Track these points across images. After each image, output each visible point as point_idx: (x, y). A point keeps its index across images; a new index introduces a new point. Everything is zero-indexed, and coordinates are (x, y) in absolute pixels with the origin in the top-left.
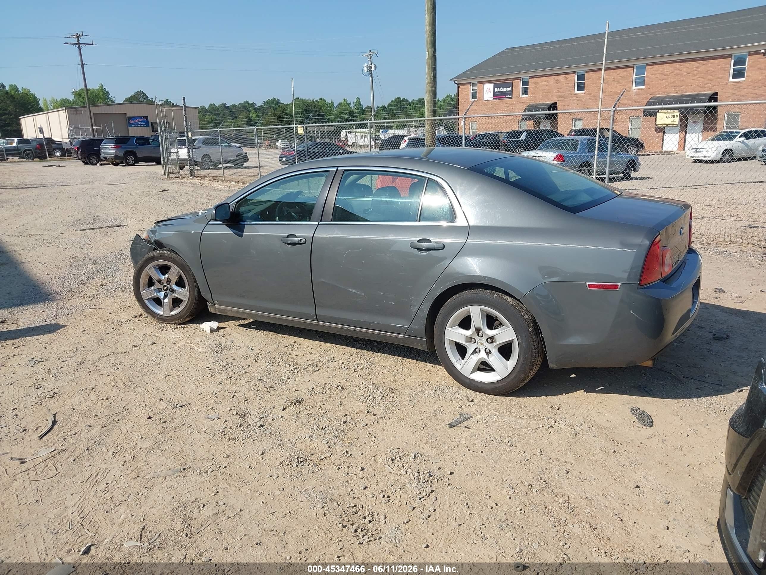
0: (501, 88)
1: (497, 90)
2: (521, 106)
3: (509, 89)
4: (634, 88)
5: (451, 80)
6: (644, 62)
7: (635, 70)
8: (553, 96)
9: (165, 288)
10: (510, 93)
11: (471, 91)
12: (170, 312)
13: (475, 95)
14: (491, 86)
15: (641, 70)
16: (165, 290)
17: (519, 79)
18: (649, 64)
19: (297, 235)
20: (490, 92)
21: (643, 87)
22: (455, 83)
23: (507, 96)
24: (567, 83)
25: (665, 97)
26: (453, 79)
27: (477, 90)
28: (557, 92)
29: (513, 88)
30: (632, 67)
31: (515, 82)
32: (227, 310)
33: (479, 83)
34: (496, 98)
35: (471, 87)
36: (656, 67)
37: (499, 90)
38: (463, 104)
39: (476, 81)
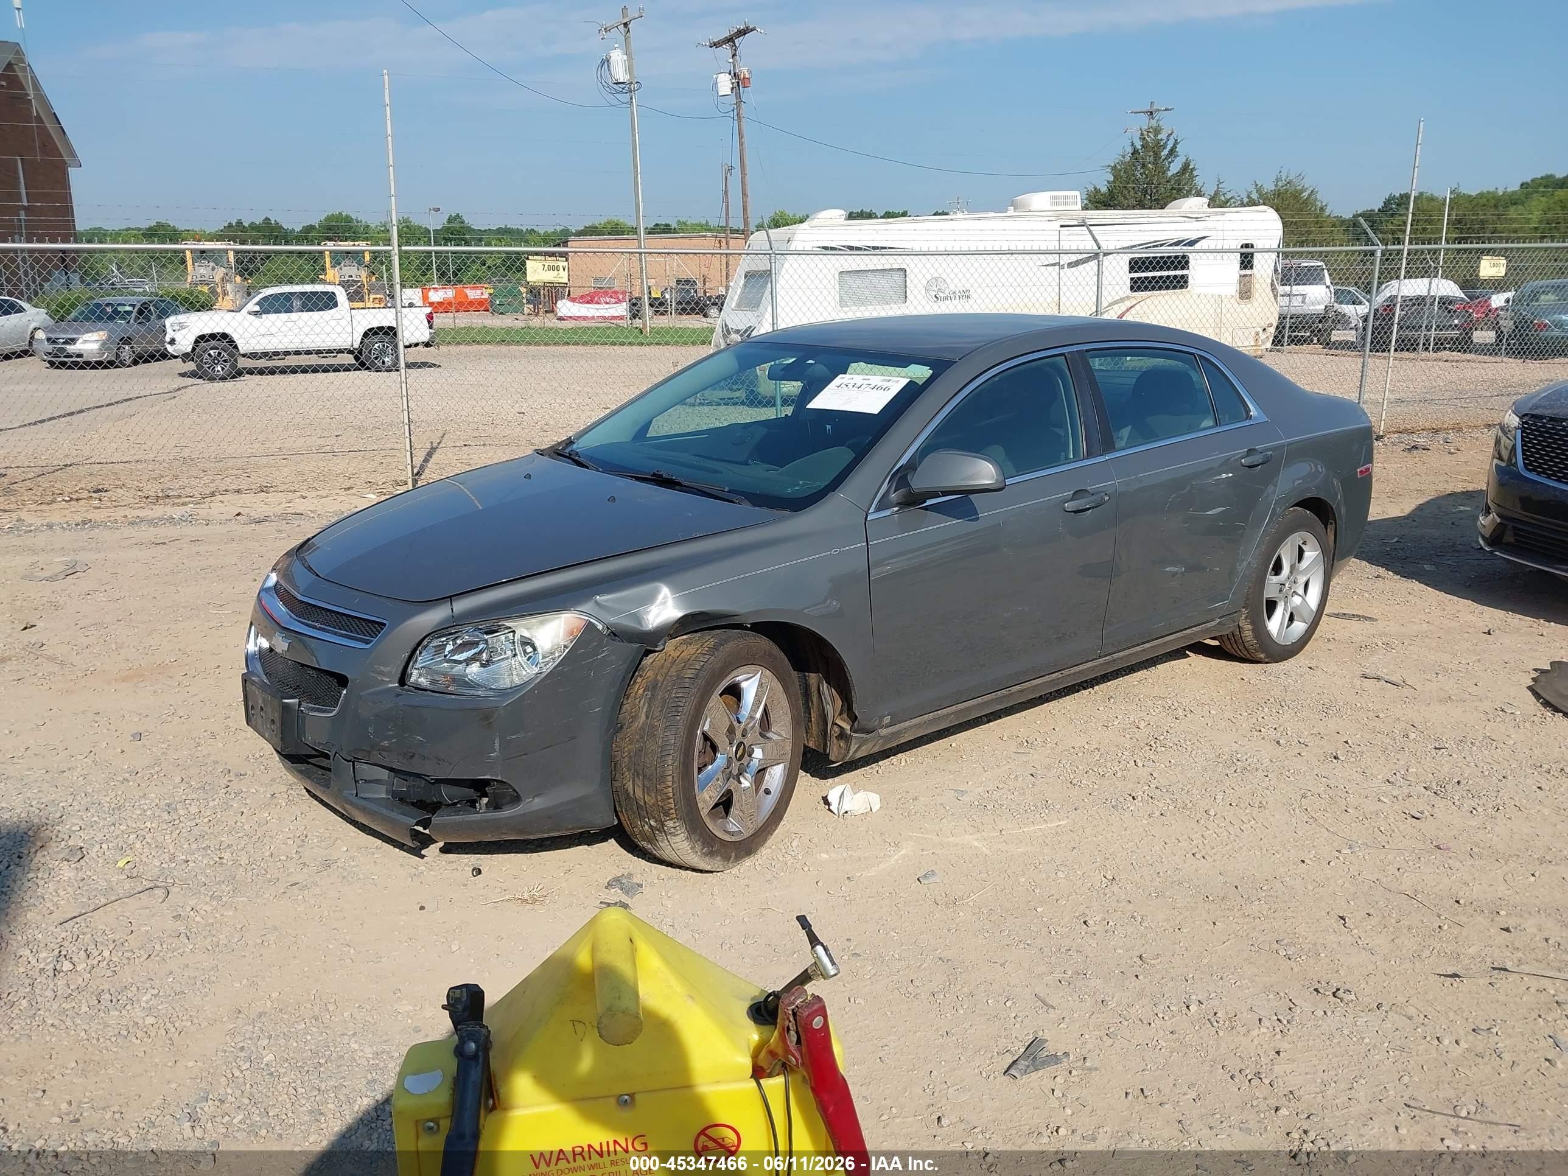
9: (740, 752)
16: (740, 759)
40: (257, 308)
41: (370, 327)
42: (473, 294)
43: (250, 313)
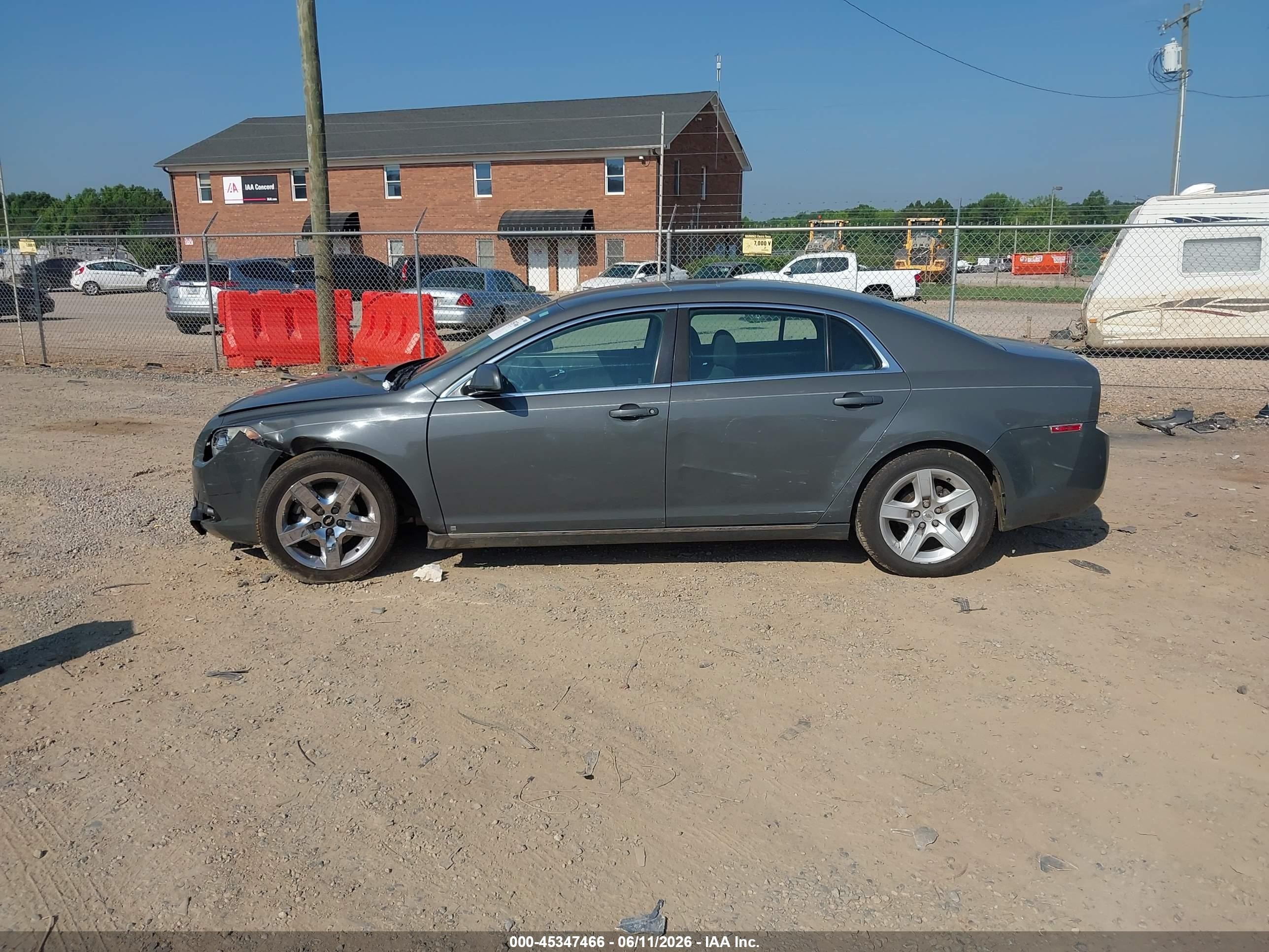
0: (256, 185)
1: (248, 187)
2: (296, 216)
3: (272, 187)
4: (477, 196)
5: (157, 165)
6: (487, 160)
7: (475, 170)
8: (350, 202)
9: (328, 521)
10: (274, 193)
11: (199, 186)
12: (341, 561)
13: (208, 194)
14: (237, 180)
15: (483, 171)
16: (328, 525)
17: (288, 171)
18: (494, 163)
19: (638, 404)
20: (235, 189)
21: (490, 196)
22: (165, 170)
23: (268, 199)
24: (372, 182)
25: (524, 213)
26: (161, 162)
27: (210, 185)
28: (356, 195)
29: (279, 186)
30: (470, 164)
31: (281, 177)
32: (474, 539)
33: (213, 173)
34: (250, 202)
35: (198, 179)
36: (505, 168)
37: (252, 188)
38: (186, 208)
39: (206, 170)
40: (790, 270)
41: (871, 284)
42: (1059, 260)
43: (784, 273)
